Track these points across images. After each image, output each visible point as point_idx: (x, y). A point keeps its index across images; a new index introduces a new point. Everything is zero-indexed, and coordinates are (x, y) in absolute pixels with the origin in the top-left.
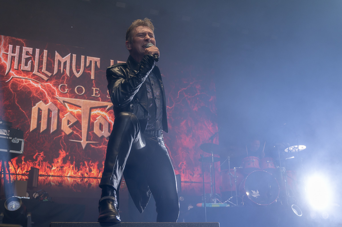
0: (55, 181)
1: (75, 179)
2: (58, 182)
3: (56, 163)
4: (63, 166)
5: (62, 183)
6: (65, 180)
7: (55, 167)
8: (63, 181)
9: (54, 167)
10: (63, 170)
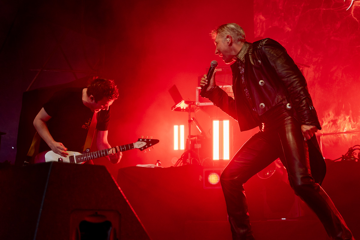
0: (329, 141)
1: (354, 135)
2: (333, 142)
3: (327, 117)
4: (336, 119)
5: (338, 142)
6: (341, 138)
7: (326, 123)
8: (339, 140)
9: (324, 122)
10: (337, 124)
